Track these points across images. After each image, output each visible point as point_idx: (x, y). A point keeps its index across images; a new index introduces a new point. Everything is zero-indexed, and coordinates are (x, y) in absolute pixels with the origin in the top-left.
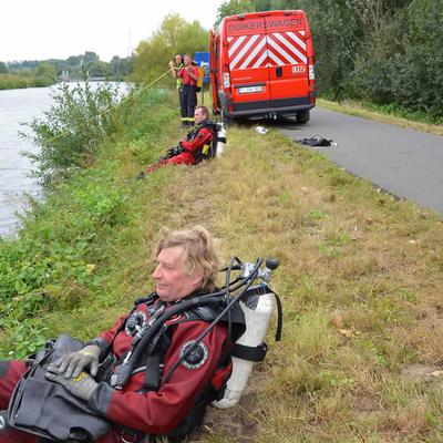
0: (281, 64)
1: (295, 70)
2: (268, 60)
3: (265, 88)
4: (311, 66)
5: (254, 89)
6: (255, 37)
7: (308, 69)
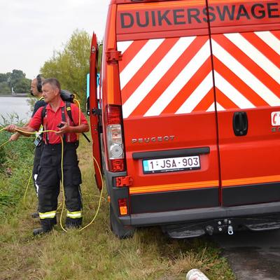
0: (244, 104)
2: (215, 94)
5: (179, 163)
6: (184, 43)
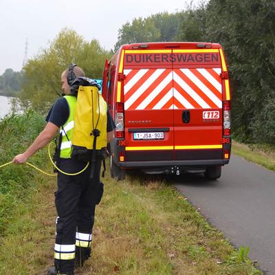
1: (206, 116)
2: (173, 101)
3: (167, 134)
4: (226, 113)
7: (222, 115)
